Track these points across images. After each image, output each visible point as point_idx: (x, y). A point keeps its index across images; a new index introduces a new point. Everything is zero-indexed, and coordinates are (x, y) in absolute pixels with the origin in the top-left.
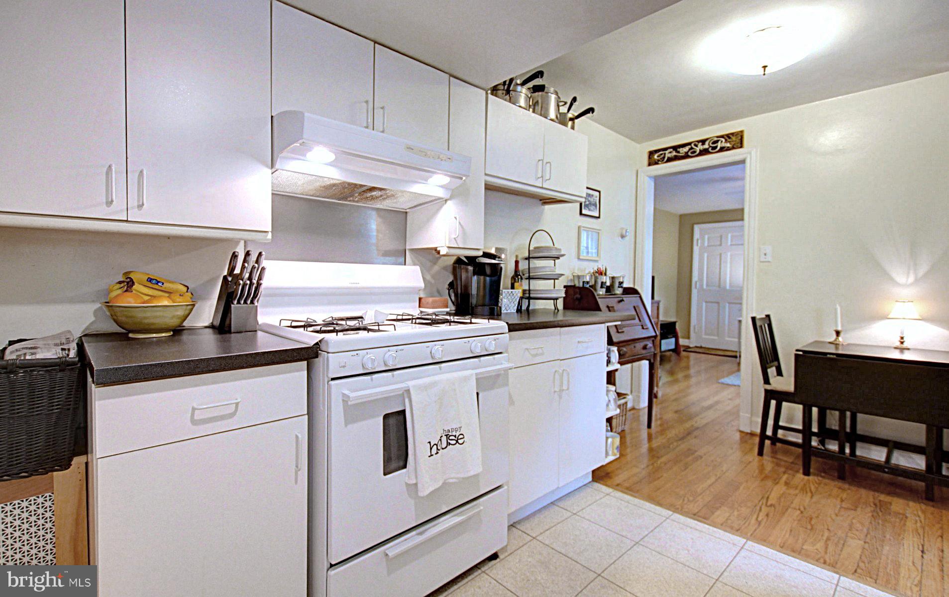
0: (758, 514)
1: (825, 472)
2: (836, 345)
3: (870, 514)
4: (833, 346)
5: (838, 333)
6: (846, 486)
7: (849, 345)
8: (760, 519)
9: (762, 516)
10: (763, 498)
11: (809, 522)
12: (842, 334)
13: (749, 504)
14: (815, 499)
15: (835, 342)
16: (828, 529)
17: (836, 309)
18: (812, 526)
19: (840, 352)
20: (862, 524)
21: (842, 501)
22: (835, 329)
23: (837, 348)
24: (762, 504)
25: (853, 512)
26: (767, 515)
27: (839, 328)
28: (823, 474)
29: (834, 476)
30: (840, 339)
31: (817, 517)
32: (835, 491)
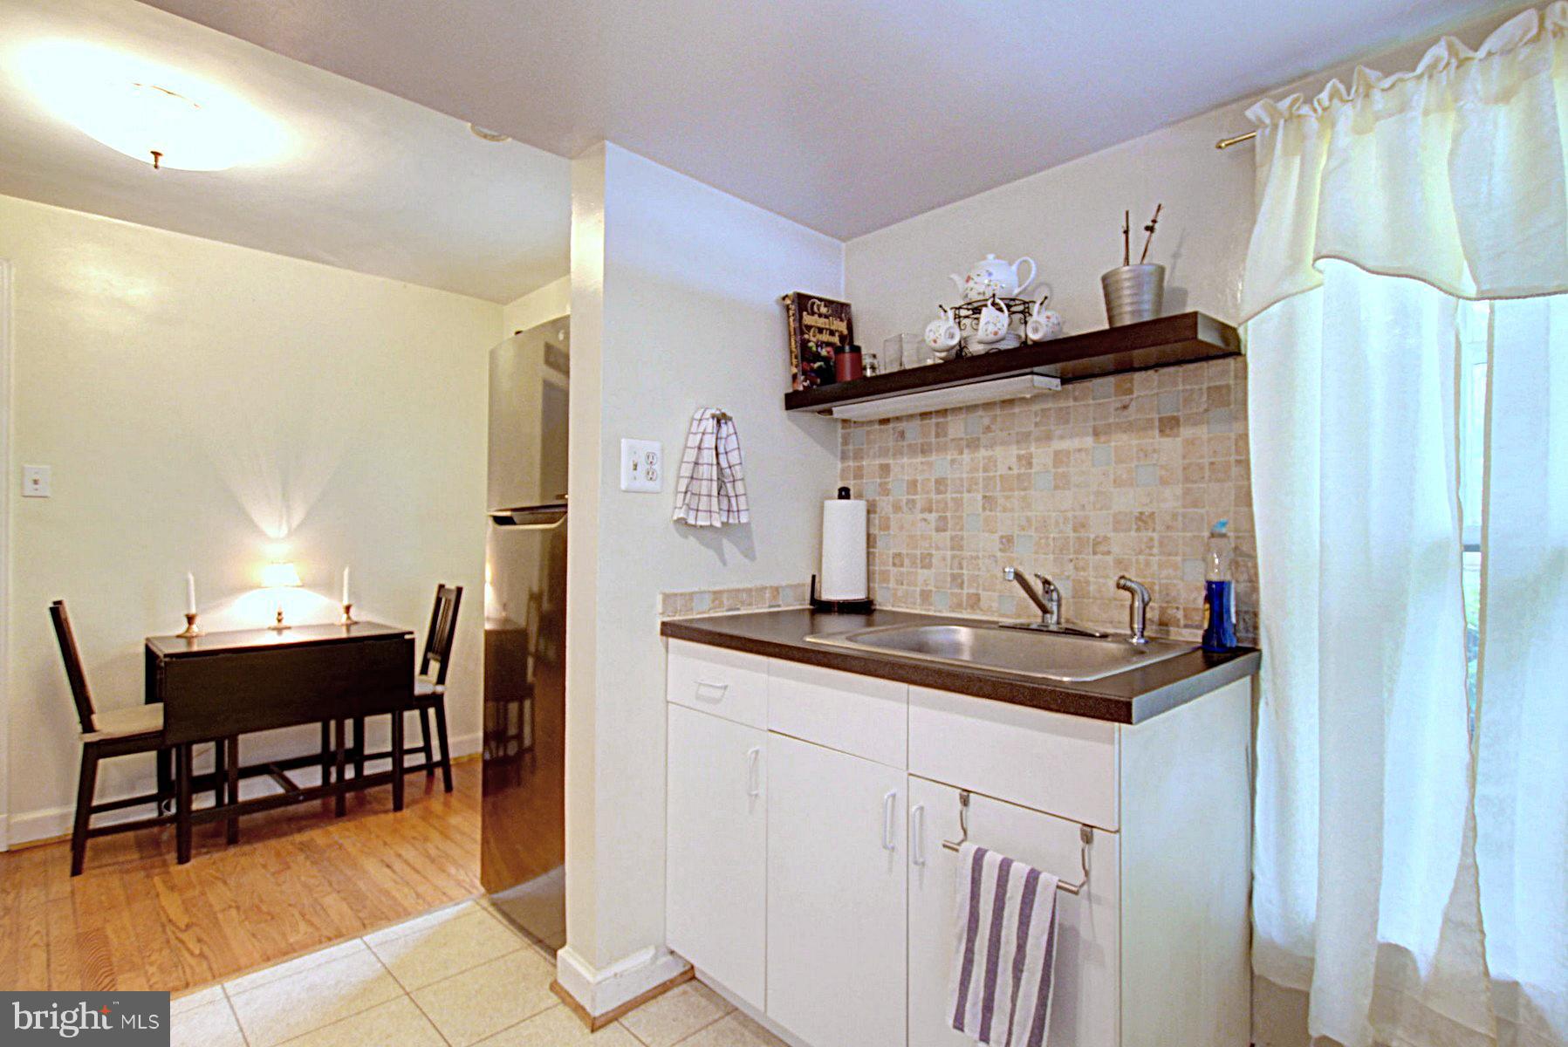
0: (188, 949)
1: (204, 846)
2: (189, 639)
3: (308, 863)
4: (183, 642)
5: (190, 619)
6: (247, 848)
7: (208, 635)
8: (197, 952)
9: (192, 945)
10: (163, 926)
11: (259, 913)
12: (198, 621)
13: (156, 945)
14: (232, 882)
15: (188, 635)
16: (290, 905)
17: (187, 582)
18: (269, 913)
19: (195, 648)
20: (314, 877)
21: (264, 866)
22: (186, 612)
23: (190, 643)
24: (174, 932)
25: (288, 872)
26: (199, 940)
27: (193, 611)
28: (205, 850)
29: (221, 845)
30: (195, 628)
31: (261, 901)
32: (243, 861)
